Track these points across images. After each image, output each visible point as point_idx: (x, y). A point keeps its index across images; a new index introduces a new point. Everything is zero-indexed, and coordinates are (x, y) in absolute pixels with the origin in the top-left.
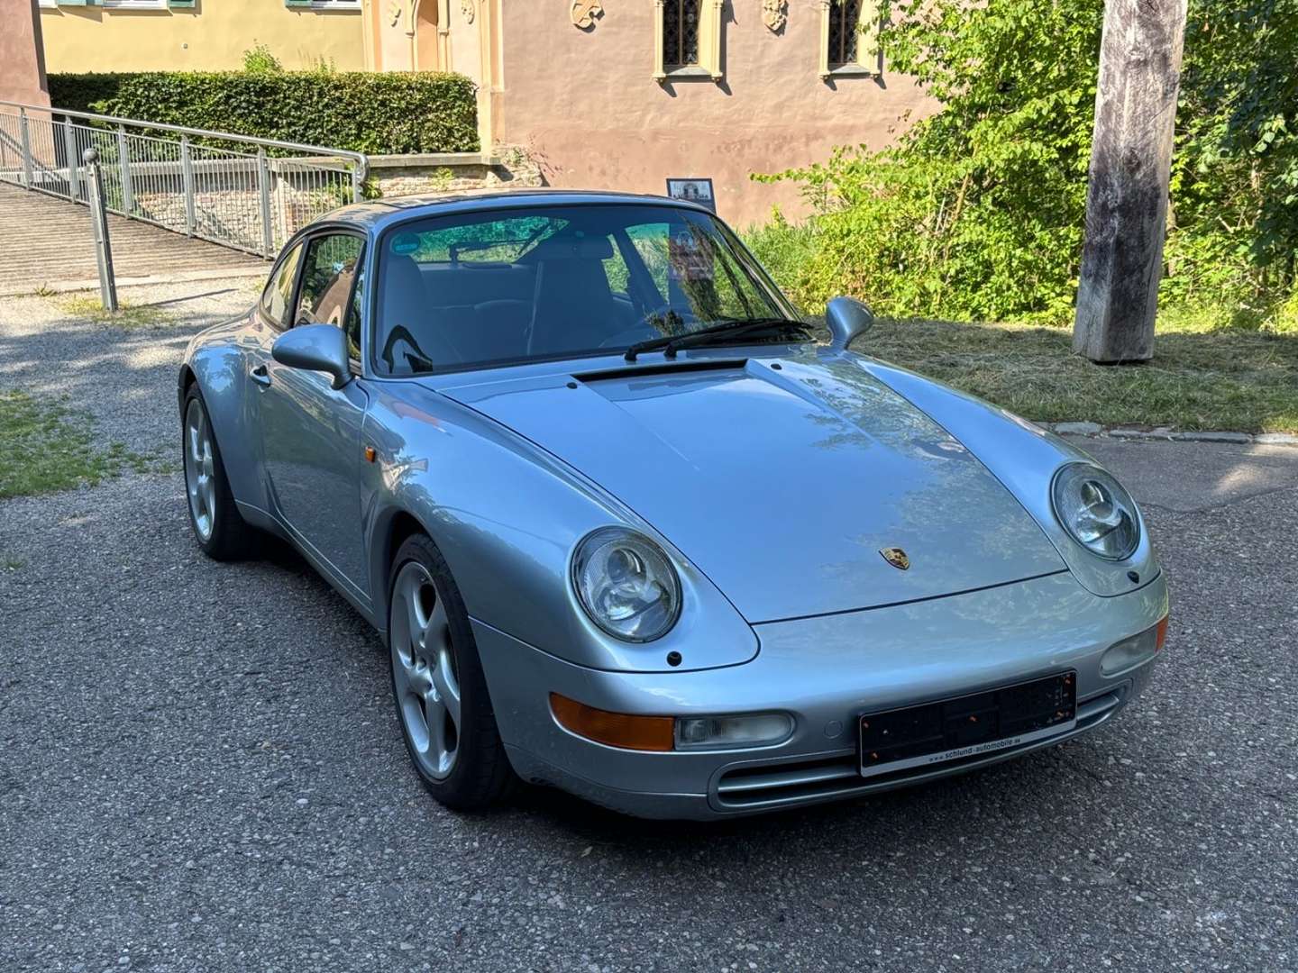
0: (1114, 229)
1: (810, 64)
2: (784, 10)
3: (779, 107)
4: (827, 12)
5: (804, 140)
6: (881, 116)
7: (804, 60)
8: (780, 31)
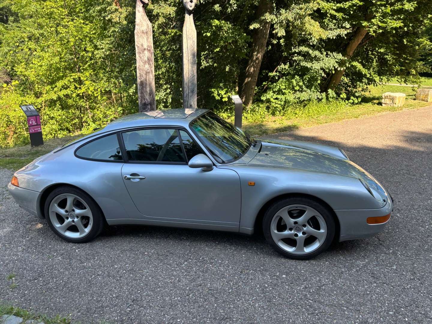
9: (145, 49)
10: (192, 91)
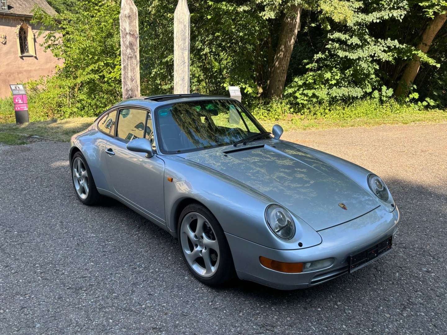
0: (130, 94)
1: (15, 53)
2: (5, 38)
3: (8, 65)
4: (18, 39)
5: (17, 74)
6: (39, 67)
7: (14, 52)
8: (5, 44)
9: (127, 33)
10: (182, 79)
